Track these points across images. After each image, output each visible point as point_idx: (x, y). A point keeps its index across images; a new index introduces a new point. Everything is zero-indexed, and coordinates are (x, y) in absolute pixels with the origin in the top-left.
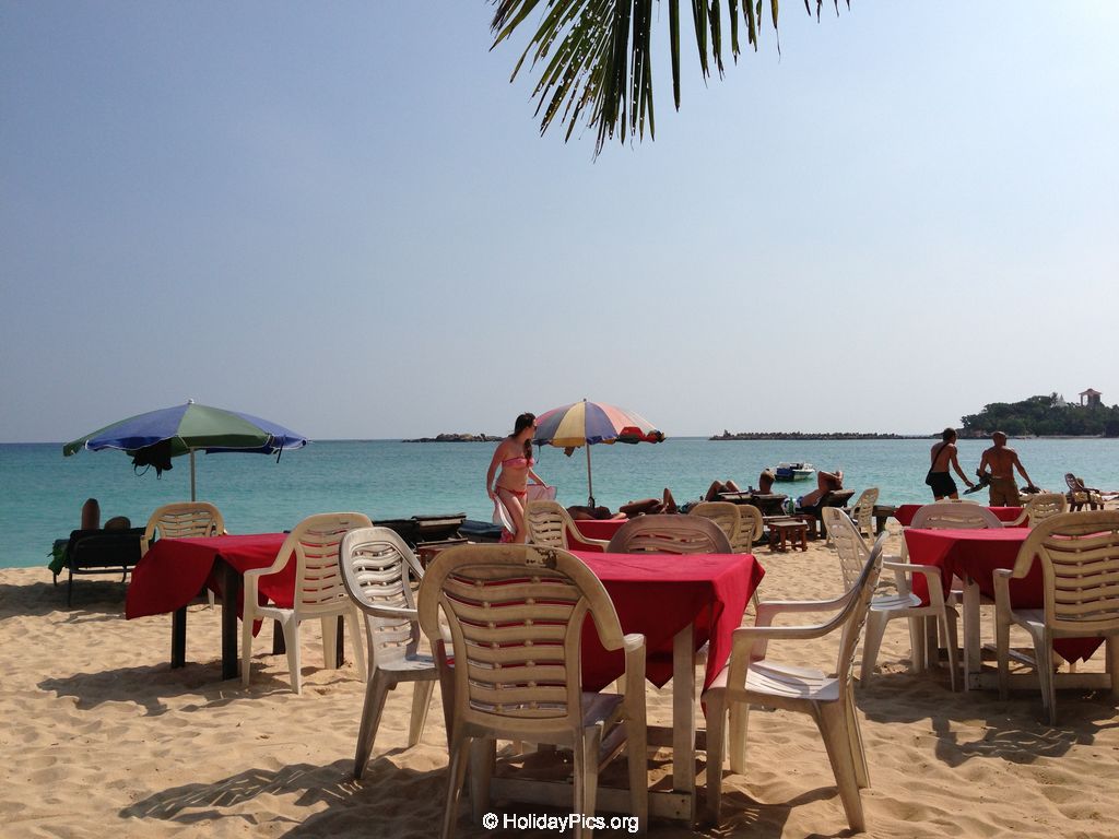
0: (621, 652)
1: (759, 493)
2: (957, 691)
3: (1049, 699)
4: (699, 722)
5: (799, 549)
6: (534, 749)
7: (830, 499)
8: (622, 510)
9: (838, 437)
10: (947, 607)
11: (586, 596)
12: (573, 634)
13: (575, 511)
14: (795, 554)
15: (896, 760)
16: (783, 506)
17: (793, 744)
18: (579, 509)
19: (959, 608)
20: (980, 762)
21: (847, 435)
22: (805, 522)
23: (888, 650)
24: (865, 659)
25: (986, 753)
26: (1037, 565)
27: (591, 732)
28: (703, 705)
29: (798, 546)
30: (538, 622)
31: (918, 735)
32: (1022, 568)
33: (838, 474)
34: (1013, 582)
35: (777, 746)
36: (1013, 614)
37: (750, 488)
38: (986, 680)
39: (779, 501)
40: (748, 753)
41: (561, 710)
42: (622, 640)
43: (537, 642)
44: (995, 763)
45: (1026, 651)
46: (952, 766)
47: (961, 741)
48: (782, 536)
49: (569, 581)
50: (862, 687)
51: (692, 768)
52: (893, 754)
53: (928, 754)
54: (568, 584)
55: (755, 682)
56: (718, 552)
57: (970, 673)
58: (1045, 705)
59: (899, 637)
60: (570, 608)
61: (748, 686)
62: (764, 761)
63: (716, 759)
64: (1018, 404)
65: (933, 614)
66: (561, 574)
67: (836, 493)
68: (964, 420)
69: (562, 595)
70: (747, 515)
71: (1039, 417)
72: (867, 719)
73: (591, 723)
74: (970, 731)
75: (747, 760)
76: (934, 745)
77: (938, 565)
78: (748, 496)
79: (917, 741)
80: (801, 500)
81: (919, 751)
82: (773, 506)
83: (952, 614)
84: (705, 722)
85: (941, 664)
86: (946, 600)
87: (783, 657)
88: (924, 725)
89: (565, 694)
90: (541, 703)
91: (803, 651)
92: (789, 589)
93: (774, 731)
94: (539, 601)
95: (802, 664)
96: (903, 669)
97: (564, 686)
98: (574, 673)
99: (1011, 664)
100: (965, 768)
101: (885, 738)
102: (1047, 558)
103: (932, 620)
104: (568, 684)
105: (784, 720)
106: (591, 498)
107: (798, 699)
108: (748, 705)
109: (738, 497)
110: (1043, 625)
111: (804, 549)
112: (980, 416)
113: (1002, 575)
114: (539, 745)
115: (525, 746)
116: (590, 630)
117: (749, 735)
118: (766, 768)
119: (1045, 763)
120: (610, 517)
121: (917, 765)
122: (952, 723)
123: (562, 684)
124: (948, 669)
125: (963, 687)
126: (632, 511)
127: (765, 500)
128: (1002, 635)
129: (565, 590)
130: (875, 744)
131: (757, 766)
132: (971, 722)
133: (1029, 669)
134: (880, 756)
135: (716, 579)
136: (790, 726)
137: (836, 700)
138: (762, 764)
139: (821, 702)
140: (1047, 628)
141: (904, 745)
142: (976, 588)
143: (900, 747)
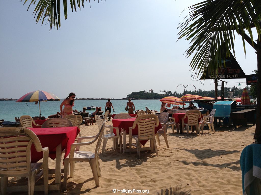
0: (42, 152)
1: (82, 112)
2: (121, 153)
3: (139, 153)
4: (62, 167)
5: (92, 125)
6: (20, 178)
7: (99, 113)
8: (49, 117)
9: (102, 99)
10: (120, 136)
11: (32, 139)
12: (29, 149)
13: (35, 118)
14: (90, 126)
15: (107, 170)
16: (88, 115)
17: (86, 169)
18: (37, 117)
19: (122, 136)
20: (125, 168)
21: (104, 99)
22: (93, 118)
23: (108, 146)
24: (103, 148)
25: (126, 166)
26: (137, 126)
27: (33, 173)
28: (63, 163)
29: (91, 124)
30: (19, 146)
31: (112, 163)
32: (134, 127)
33: (100, 108)
34: (133, 129)
35: (82, 170)
36: (132, 136)
37: (81, 111)
38: (127, 150)
39: (87, 114)
40: (75, 172)
41: (25, 168)
42: (42, 149)
43: (18, 152)
44: (127, 168)
45: (135, 144)
46: (119, 169)
47: (121, 164)
48: (88, 122)
49: (28, 136)
50: (102, 154)
51: (60, 178)
52: (107, 168)
53: (114, 167)
54: (27, 136)
55: (76, 156)
56: (70, 126)
57: (124, 149)
58: (138, 155)
59: (111, 143)
60: (27, 142)
61: (74, 157)
62: (79, 174)
63: (66, 175)
64: (138, 92)
65: (117, 137)
66: (25, 134)
67: (100, 112)
68: (128, 96)
69: (26, 139)
70: (78, 117)
71: (142, 95)
72: (102, 161)
73: (33, 170)
74: (123, 162)
75: (74, 174)
76: (116, 165)
77: (118, 127)
78: (80, 113)
79: (112, 165)
80: (92, 114)
81: (112, 167)
82: (86, 115)
83: (121, 137)
84: (64, 167)
85: (119, 148)
86: (120, 134)
87: (85, 149)
88: (114, 161)
89: (26, 164)
90: (20, 167)
91: (90, 148)
92: (88, 134)
93: (82, 167)
94: (19, 141)
95: (89, 151)
96: (111, 150)
97: (26, 162)
98: (29, 158)
99: (132, 147)
100: (121, 169)
101: (105, 165)
102: (139, 124)
103: (117, 139)
104: (27, 162)
105: (84, 164)
106: (40, 114)
107: (86, 159)
108: (75, 161)
109: (78, 113)
110: (138, 138)
111: (93, 124)
112: (131, 95)
113: (130, 128)
114: (21, 177)
115: (17, 178)
116: (33, 147)
117: (75, 168)
118: (79, 175)
119: (137, 167)
120: (45, 119)
121: (112, 170)
122: (120, 160)
123: (25, 161)
124: (120, 149)
125: (123, 152)
126: (51, 117)
127: (84, 114)
128: (130, 141)
129: (27, 138)
130: (103, 167)
131: (77, 175)
132: (123, 160)
133: (136, 147)
134: (104, 169)
135: (67, 133)
136: (85, 165)
137: (94, 158)
138: (78, 175)
139: (91, 159)
140: (139, 138)
141: (110, 166)
142: (125, 131)
143: (109, 167)
